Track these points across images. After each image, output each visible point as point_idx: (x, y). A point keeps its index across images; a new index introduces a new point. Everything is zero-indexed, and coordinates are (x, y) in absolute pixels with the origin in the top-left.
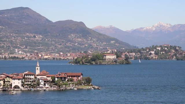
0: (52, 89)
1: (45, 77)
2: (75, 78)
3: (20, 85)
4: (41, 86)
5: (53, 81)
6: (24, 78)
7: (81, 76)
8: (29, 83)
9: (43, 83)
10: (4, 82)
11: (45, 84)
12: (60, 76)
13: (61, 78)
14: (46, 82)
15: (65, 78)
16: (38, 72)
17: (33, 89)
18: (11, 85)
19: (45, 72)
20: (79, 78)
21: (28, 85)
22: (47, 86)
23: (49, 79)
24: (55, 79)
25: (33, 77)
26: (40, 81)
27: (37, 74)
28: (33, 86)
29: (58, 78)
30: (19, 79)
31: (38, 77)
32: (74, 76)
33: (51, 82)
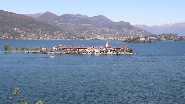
0: (114, 54)
1: (111, 48)
2: (125, 49)
3: (99, 52)
4: (108, 52)
5: (114, 50)
6: (101, 49)
7: (128, 48)
8: (103, 51)
9: (109, 51)
10: (92, 50)
11: (110, 52)
12: (118, 48)
13: (118, 49)
14: (111, 50)
15: (120, 49)
16: (107, 46)
17: (105, 54)
18: (95, 52)
19: (110, 46)
20: (127, 49)
21: (102, 52)
22: (111, 52)
23: (113, 49)
24: (115, 49)
25: (105, 48)
26: (108, 50)
27: (107, 47)
28: (105, 52)
29: (116, 49)
30: (98, 49)
31: (107, 48)
32: (124, 48)
33: (113, 51)
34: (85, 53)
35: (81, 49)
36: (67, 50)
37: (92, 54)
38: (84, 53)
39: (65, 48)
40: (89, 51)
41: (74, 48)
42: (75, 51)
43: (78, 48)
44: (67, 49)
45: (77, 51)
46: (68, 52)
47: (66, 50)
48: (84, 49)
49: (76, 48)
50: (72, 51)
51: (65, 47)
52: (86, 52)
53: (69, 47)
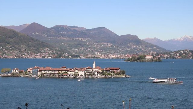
0: (102, 77)
1: (98, 70)
2: (116, 71)
3: (83, 75)
4: (95, 75)
6: (86, 70)
7: (120, 70)
8: (89, 73)
9: (96, 73)
10: (75, 73)
11: (97, 74)
13: (107, 71)
14: (98, 73)
15: (109, 71)
16: (94, 67)
17: (90, 77)
18: (79, 74)
19: (98, 67)
20: (118, 71)
21: (88, 74)
22: (98, 75)
23: (100, 71)
24: (103, 71)
25: (91, 70)
26: (95, 72)
27: (94, 68)
28: (91, 75)
29: (105, 70)
30: (83, 71)
31: (94, 70)
32: (115, 70)
33: (102, 73)
34: (66, 77)
35: (62, 71)
36: (45, 73)
37: (74, 77)
38: (64, 77)
39: (42, 71)
40: (71, 73)
41: (53, 70)
42: (55, 73)
43: (58, 70)
44: (45, 71)
45: (57, 73)
46: (46, 75)
47: (43, 72)
48: (65, 71)
49: (56, 71)
50: (50, 74)
51: (43, 68)
52: (67, 74)
53: (47, 69)
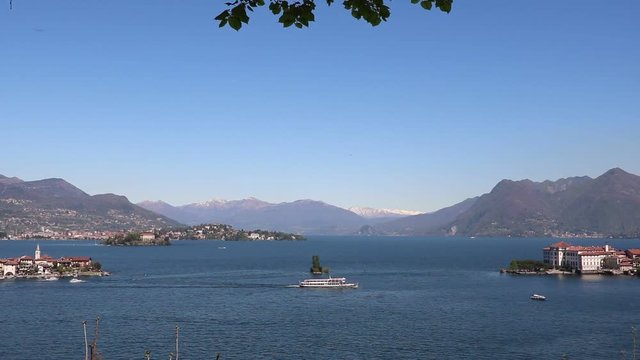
1: (45, 262)
2: (82, 264)
3: (13, 271)
4: (39, 272)
5: (55, 266)
6: (19, 263)
7: (90, 261)
8: (26, 269)
9: (42, 269)
11: (44, 271)
12: (63, 261)
13: (64, 263)
14: (45, 267)
15: (69, 263)
16: (38, 256)
17: (28, 276)
18: (3, 272)
19: (46, 256)
20: (87, 263)
21: (23, 271)
22: (46, 272)
23: (51, 264)
24: (57, 265)
25: (30, 262)
26: (39, 267)
27: (36, 258)
28: (30, 273)
29: (60, 263)
30: (13, 265)
31: (37, 262)
32: (81, 261)
33: (53, 268)
